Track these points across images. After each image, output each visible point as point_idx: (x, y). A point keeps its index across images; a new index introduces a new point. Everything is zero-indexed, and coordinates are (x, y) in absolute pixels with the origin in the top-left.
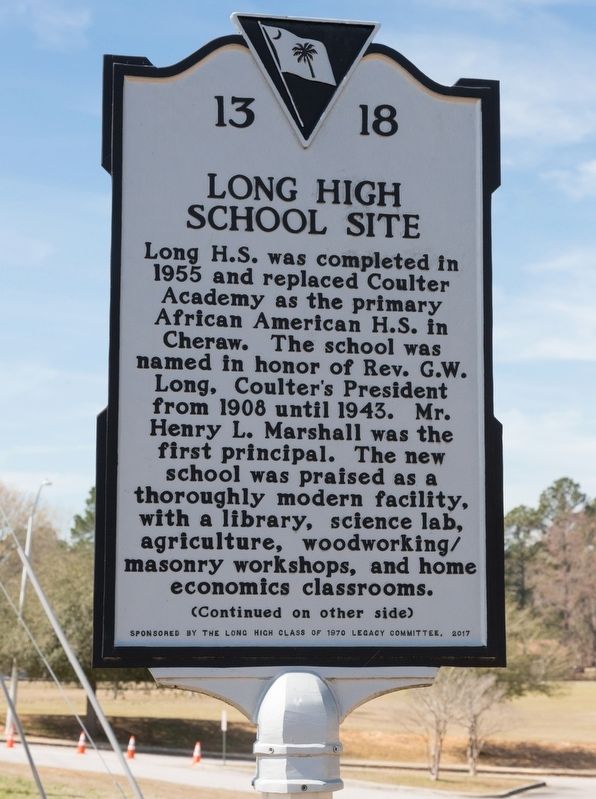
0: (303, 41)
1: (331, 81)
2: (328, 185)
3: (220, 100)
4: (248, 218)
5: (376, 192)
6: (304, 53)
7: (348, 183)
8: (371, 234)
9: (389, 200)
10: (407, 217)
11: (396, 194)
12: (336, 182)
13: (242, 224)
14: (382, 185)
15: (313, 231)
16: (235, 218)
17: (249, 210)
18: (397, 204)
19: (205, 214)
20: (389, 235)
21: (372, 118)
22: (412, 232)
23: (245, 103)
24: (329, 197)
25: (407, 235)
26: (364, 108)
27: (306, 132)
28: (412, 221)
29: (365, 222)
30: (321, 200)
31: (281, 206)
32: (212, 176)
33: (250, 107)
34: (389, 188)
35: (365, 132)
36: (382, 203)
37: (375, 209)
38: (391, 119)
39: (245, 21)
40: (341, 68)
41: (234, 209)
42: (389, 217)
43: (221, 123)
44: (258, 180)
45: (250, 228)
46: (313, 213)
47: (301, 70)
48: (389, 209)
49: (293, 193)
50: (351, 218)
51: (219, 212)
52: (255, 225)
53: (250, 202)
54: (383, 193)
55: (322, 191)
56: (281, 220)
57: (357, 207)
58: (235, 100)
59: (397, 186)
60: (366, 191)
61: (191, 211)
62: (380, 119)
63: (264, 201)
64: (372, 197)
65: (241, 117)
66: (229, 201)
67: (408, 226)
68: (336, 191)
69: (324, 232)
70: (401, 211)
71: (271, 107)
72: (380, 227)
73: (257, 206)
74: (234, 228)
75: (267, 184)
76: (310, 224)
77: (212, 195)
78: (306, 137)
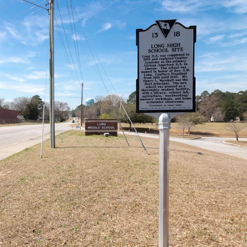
0: (165, 23)
1: (170, 29)
2: (169, 44)
3: (153, 34)
4: (157, 51)
5: (176, 45)
6: (165, 25)
7: (172, 44)
8: (175, 51)
9: (178, 46)
10: (181, 48)
11: (179, 45)
12: (170, 44)
13: (156, 51)
14: (177, 44)
15: (167, 52)
16: (155, 51)
17: (157, 49)
18: (180, 46)
19: (151, 51)
20: (178, 51)
21: (176, 34)
22: (182, 50)
23: (156, 34)
24: (169, 46)
25: (181, 51)
26: (175, 32)
27: (166, 37)
28: (182, 49)
29: (175, 49)
30: (168, 47)
31: (162, 48)
32: (152, 45)
33: (157, 34)
34: (178, 44)
35: (175, 36)
36: (177, 46)
37: (176, 47)
38: (179, 34)
39: (157, 22)
40: (171, 27)
41: (155, 49)
42: (178, 48)
43: (153, 37)
44: (159, 45)
45: (157, 52)
46: (167, 49)
47: (165, 28)
48: (178, 47)
49: (164, 46)
50: (172, 49)
51: (153, 50)
52: (158, 51)
53: (157, 48)
54: (177, 45)
55: (168, 45)
56: (162, 50)
57: (173, 47)
58: (155, 33)
59: (180, 44)
60: (175, 45)
61: (149, 50)
62: (177, 34)
63: (159, 48)
64: (176, 46)
65: (156, 36)
66: (154, 48)
67: (181, 49)
68: (170, 45)
69: (168, 51)
70: (180, 47)
71: (160, 34)
72: (177, 50)
73: (158, 49)
74: (155, 52)
75: (160, 45)
76: (166, 50)
77: (152, 48)
78: (166, 38)
